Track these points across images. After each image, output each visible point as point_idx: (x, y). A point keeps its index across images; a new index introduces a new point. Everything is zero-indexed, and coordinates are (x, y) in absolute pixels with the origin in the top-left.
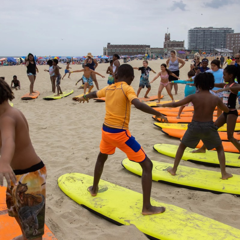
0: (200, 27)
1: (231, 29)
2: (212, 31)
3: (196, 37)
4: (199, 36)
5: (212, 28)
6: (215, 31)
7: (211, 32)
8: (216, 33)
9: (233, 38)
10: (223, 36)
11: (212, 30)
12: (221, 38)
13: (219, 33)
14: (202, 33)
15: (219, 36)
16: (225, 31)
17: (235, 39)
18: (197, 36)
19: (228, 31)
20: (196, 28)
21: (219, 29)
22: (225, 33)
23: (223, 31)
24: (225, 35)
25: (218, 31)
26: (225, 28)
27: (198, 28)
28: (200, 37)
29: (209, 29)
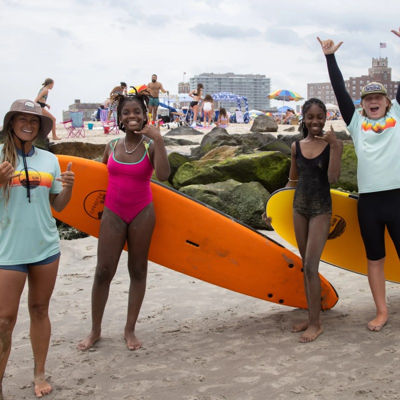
0: (212, 74)
1: (264, 76)
2: (234, 81)
3: (206, 91)
4: (211, 88)
5: (232, 74)
6: (238, 81)
7: (232, 83)
8: (241, 83)
9: (320, 90)
10: (252, 89)
11: (232, 79)
12: (248, 92)
13: (245, 83)
14: (216, 84)
15: (245, 89)
16: (255, 80)
17: (325, 93)
18: (208, 89)
19: (260, 80)
20: (204, 74)
21: (245, 76)
22: (256, 83)
23: (252, 81)
24: (256, 86)
25: (243, 81)
26: (254, 74)
27: (208, 75)
28: (212, 91)
29: (228, 76)
